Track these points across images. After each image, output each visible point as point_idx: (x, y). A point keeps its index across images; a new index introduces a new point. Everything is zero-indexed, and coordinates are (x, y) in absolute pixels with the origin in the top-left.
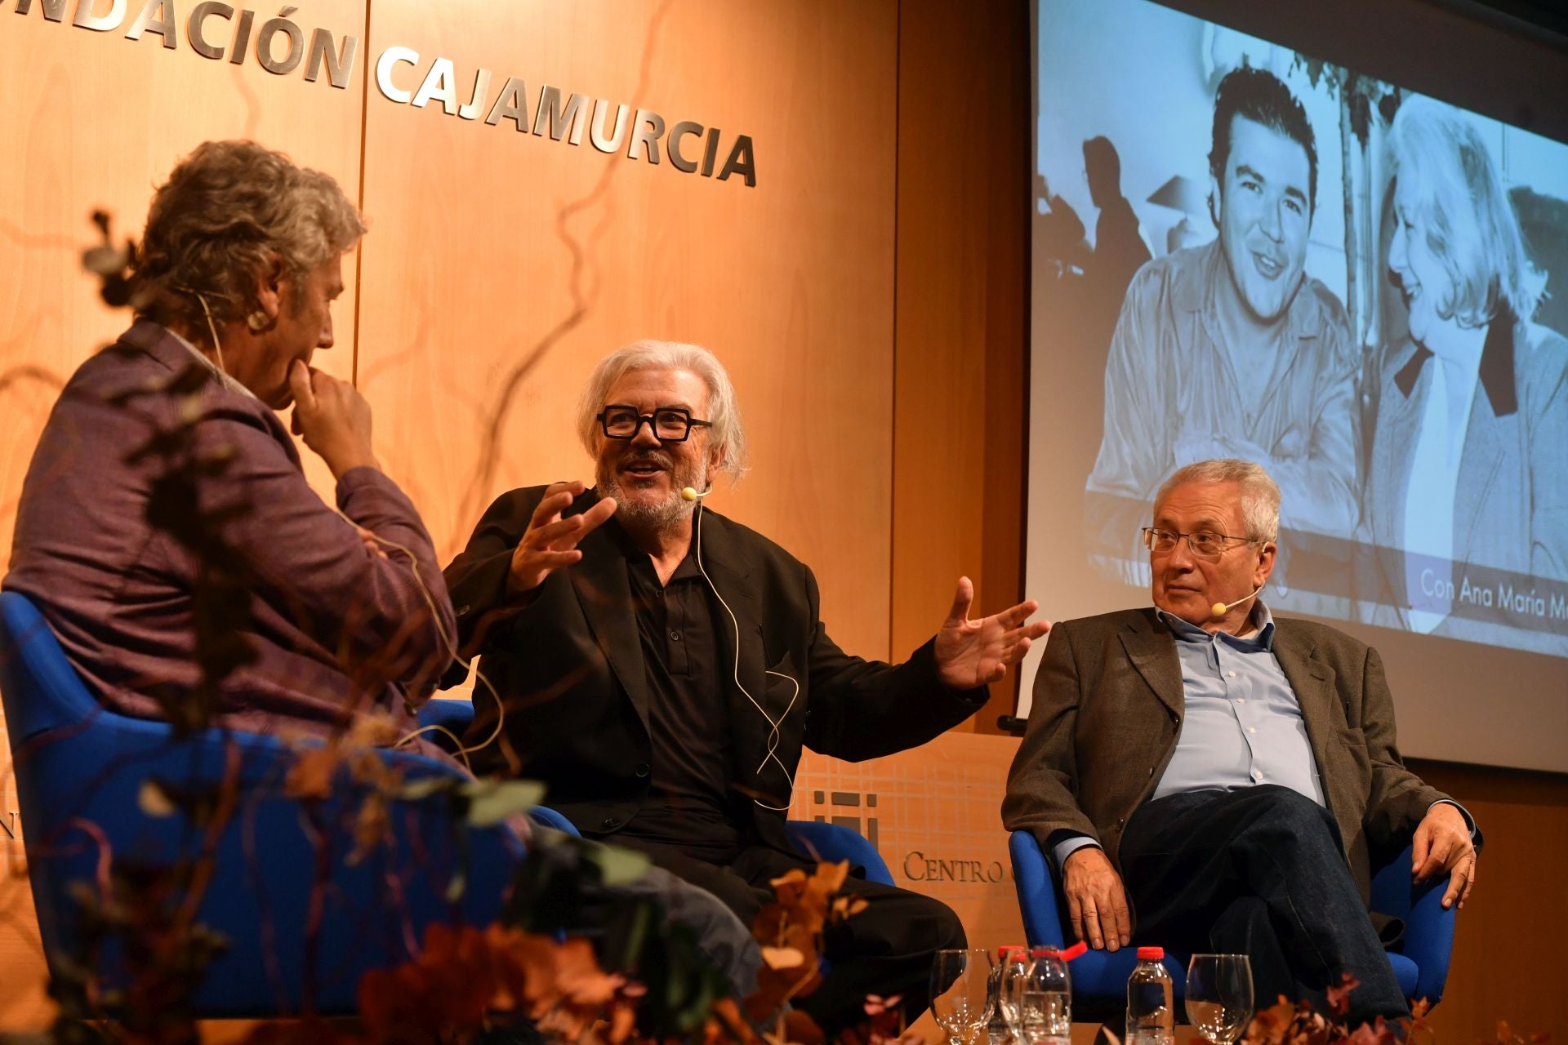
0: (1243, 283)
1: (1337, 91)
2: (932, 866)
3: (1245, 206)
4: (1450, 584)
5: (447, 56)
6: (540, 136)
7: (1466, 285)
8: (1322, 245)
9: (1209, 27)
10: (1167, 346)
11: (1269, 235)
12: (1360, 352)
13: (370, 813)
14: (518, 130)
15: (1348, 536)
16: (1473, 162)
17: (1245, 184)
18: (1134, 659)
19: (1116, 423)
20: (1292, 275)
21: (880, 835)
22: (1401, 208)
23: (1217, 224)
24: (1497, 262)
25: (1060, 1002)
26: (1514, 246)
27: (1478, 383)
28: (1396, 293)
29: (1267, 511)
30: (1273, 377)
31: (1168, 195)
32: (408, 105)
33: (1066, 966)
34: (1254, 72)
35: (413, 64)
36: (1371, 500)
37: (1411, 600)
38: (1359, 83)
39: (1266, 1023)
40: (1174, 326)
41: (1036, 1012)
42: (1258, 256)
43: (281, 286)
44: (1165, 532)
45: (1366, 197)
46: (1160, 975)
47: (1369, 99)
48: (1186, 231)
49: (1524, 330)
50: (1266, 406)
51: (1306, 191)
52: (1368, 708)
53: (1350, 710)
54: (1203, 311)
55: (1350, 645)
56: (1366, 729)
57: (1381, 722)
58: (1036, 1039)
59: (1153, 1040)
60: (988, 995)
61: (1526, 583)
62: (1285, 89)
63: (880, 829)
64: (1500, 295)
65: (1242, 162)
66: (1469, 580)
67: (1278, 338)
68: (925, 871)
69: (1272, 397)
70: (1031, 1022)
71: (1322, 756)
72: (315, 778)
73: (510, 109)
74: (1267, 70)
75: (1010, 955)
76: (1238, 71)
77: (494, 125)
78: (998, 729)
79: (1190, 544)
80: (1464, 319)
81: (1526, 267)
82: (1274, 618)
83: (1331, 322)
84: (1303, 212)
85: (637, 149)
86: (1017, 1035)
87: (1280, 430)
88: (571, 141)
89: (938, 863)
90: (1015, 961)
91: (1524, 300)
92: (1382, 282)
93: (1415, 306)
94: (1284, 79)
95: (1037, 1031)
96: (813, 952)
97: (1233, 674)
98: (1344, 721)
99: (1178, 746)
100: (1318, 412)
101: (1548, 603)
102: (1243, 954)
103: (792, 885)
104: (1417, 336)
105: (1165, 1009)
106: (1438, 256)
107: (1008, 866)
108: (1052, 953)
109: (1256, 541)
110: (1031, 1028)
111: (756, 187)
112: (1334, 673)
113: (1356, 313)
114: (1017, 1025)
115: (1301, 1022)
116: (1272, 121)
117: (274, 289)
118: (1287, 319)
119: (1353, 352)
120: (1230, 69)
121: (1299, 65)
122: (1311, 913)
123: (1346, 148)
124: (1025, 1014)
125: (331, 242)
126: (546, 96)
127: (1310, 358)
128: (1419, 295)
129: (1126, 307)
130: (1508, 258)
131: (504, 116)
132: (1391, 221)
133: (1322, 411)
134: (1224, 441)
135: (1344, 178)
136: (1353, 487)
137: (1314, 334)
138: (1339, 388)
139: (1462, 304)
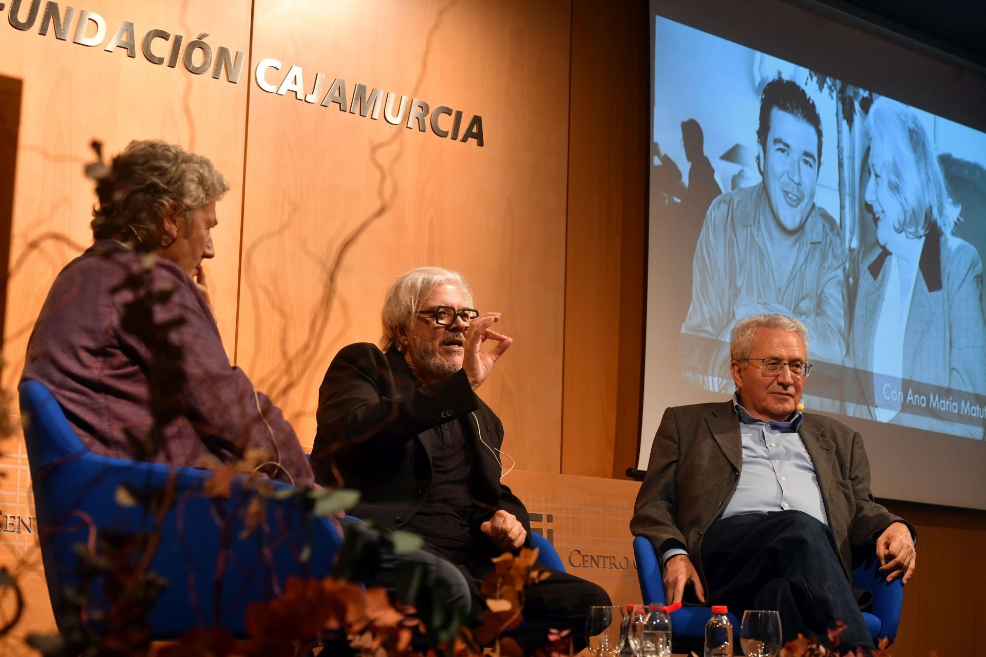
0: (777, 209)
1: (834, 94)
2: (586, 558)
3: (779, 162)
4: (900, 393)
5: (298, 65)
6: (354, 113)
7: (912, 212)
8: (826, 187)
9: (758, 54)
10: (731, 247)
11: (793, 180)
12: (847, 252)
13: (254, 507)
14: (340, 110)
15: (838, 362)
16: (916, 139)
17: (778, 149)
18: (717, 437)
19: (699, 292)
20: (807, 205)
21: (554, 539)
22: (873, 165)
23: (762, 173)
24: (930, 198)
25: (665, 638)
26: (940, 188)
27: (918, 272)
28: (869, 216)
30: (795, 265)
31: (732, 155)
32: (274, 94)
33: (669, 616)
34: (785, 82)
35: (278, 69)
36: (853, 341)
37: (877, 402)
38: (848, 90)
39: (791, 650)
40: (735, 234)
41: (651, 643)
42: (786, 193)
43: (178, 219)
45: (852, 158)
46: (725, 622)
47: (854, 99)
48: (743, 177)
49: (946, 240)
50: (791, 283)
51: (815, 153)
52: (853, 468)
53: (843, 467)
54: (753, 226)
55: (844, 430)
56: (852, 480)
57: (861, 475)
60: (621, 634)
61: (946, 393)
62: (803, 92)
63: (554, 536)
64: (932, 219)
65: (777, 136)
66: (912, 391)
67: (798, 243)
68: (582, 562)
69: (794, 278)
70: (647, 649)
71: (827, 495)
72: (222, 486)
73: (336, 97)
74: (793, 80)
75: (634, 610)
76: (775, 81)
77: (326, 106)
78: (626, 476)
80: (910, 233)
81: (948, 202)
83: (830, 233)
84: (813, 166)
85: (412, 122)
87: (798, 298)
88: (373, 117)
89: (590, 557)
90: (638, 613)
91: (947, 221)
92: (861, 210)
93: (881, 224)
94: (803, 86)
96: (517, 603)
97: (773, 445)
98: (840, 475)
99: (738, 487)
100: (822, 288)
101: (960, 405)
102: (775, 611)
103: (505, 562)
104: (882, 243)
105: (728, 644)
106: (895, 194)
107: (632, 558)
108: (661, 607)
111: (483, 147)
112: (835, 445)
113: (845, 228)
114: (639, 652)
115: (811, 650)
116: (796, 111)
117: (174, 222)
118: (803, 231)
119: (843, 251)
120: (770, 80)
121: (812, 78)
122: (816, 587)
123: (840, 129)
125: (207, 195)
126: (358, 90)
127: (817, 255)
128: (883, 218)
129: (706, 222)
130: (937, 196)
131: (332, 101)
132: (867, 173)
133: (823, 288)
134: (765, 304)
135: (838, 146)
136: (842, 332)
137: (818, 240)
138: (834, 274)
139: (909, 223)
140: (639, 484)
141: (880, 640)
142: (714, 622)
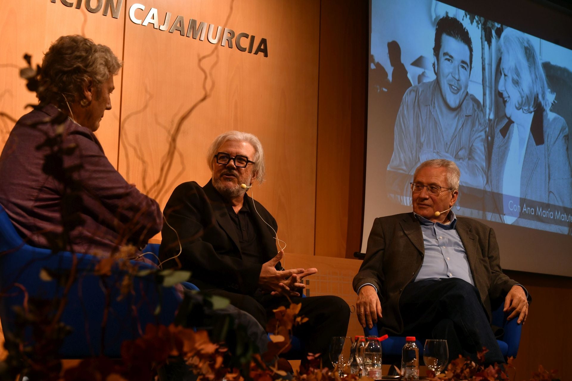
0: (445, 95)
1: (480, 26)
3: (446, 67)
4: (519, 206)
5: (155, 7)
6: (189, 37)
7: (526, 97)
8: (474, 82)
9: (434, 2)
10: (417, 118)
11: (455, 78)
12: (487, 121)
13: (126, 281)
14: (181, 35)
15: (482, 188)
16: (529, 53)
17: (446, 59)
18: (405, 232)
19: (398, 146)
20: (463, 92)
22: (503, 69)
23: (436, 74)
24: (537, 89)
26: (543, 82)
27: (530, 133)
29: (456, 179)
30: (455, 130)
31: (418, 62)
32: (140, 25)
33: (380, 344)
34: (450, 18)
35: (142, 10)
36: (491, 175)
37: (505, 212)
38: (488, 23)
39: (454, 365)
40: (420, 111)
42: (451, 85)
43: (92, 89)
44: (418, 185)
45: (490, 65)
46: (414, 347)
47: (492, 29)
48: (425, 76)
49: (547, 114)
50: (453, 141)
51: (468, 61)
52: (490, 250)
53: (483, 251)
54: (430, 105)
55: (484, 227)
56: (489, 258)
57: (495, 255)
58: (369, 370)
59: (411, 371)
60: (351, 354)
61: (546, 206)
62: (461, 25)
63: (311, 293)
64: (538, 101)
65: (445, 51)
66: (526, 205)
67: (458, 116)
69: (455, 137)
70: (367, 364)
71: (473, 268)
72: (106, 269)
73: (178, 27)
74: (455, 17)
76: (444, 18)
77: (172, 33)
78: (353, 257)
79: (428, 189)
80: (525, 110)
81: (548, 91)
82: (456, 217)
83: (477, 110)
84: (467, 70)
85: (224, 42)
86: (362, 369)
87: (458, 149)
88: (201, 39)
90: (361, 341)
91: (547, 103)
92: (496, 96)
93: (508, 105)
95: (369, 367)
96: (288, 337)
97: (441, 238)
98: (481, 255)
99: (423, 265)
100: (472, 143)
101: (554, 214)
103: (281, 312)
104: (508, 115)
106: (516, 87)
108: (375, 338)
109: (451, 189)
110: (367, 366)
111: (268, 57)
112: (478, 237)
113: (486, 107)
114: (362, 365)
115: (467, 364)
116: (457, 36)
117: (90, 91)
118: (461, 108)
119: (485, 121)
120: (441, 17)
121: (466, 16)
122: (469, 325)
123: (483, 47)
124: (365, 361)
125: (109, 71)
126: (191, 23)
127: (469, 123)
128: (509, 101)
129: (402, 103)
130: (541, 88)
131: (176, 30)
132: (500, 74)
134: (438, 153)
135: (482, 57)
136: (484, 170)
137: (471, 114)
138: (479, 134)
139: (525, 104)
140: (361, 262)
141: (508, 358)
142: (408, 346)
